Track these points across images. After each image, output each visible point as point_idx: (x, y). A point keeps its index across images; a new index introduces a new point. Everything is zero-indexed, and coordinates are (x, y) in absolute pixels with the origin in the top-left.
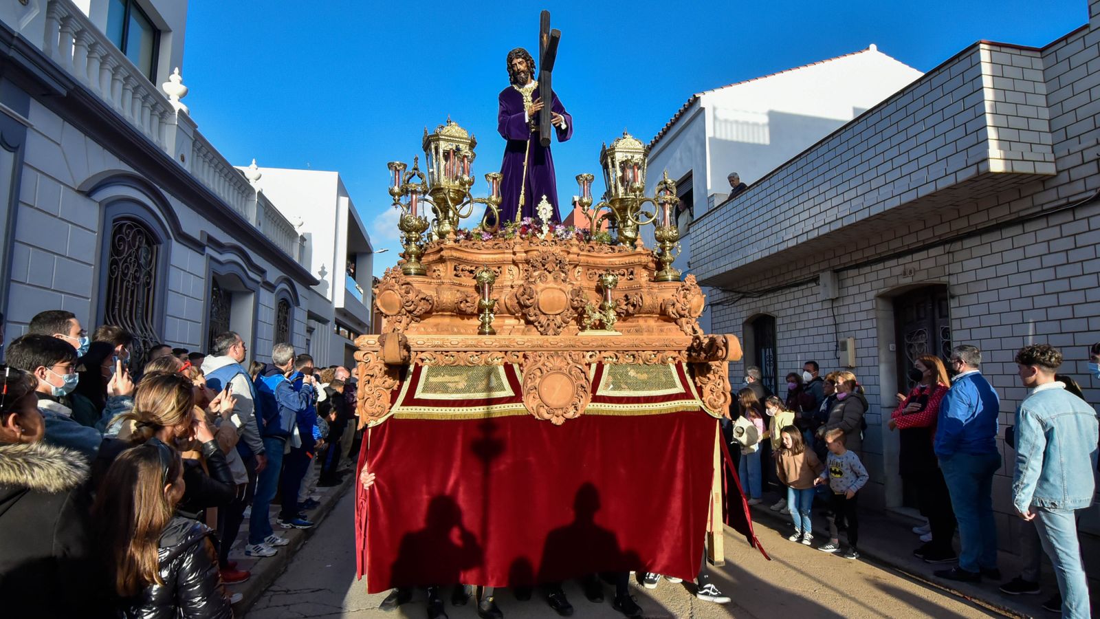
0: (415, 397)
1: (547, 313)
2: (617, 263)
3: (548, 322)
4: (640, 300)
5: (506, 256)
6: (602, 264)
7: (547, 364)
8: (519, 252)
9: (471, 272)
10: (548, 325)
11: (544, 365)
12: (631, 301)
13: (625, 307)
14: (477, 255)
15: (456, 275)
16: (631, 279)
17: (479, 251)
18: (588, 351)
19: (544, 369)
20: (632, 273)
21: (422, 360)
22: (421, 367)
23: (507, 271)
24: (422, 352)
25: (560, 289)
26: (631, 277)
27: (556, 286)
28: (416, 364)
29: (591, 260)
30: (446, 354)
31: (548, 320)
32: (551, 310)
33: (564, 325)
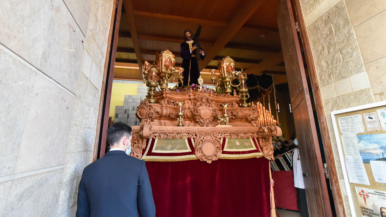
0: (152, 152)
1: (204, 118)
2: (227, 100)
3: (204, 122)
4: (237, 114)
5: (187, 97)
6: (221, 101)
7: (204, 138)
8: (192, 95)
9: (173, 103)
10: (204, 123)
11: (203, 138)
12: (234, 114)
13: (231, 117)
14: (176, 97)
15: (168, 104)
16: (232, 106)
17: (176, 95)
18: (220, 133)
19: (203, 140)
20: (232, 104)
21: (155, 136)
22: (155, 139)
23: (187, 102)
24: (155, 133)
25: (208, 109)
26: (232, 105)
27: (206, 108)
28: (153, 138)
29: (217, 99)
30: (165, 134)
31: (204, 121)
32: (205, 117)
33: (210, 123)
